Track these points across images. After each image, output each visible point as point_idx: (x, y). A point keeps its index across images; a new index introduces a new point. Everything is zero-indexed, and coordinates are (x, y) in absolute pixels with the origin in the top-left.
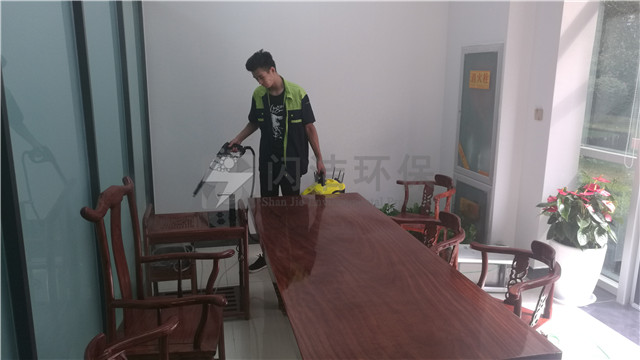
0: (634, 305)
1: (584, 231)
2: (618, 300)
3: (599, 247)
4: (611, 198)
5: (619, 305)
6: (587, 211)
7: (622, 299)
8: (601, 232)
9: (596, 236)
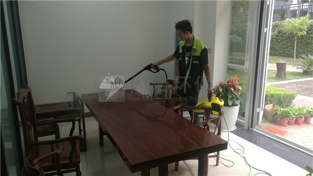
0: (251, 129)
1: (231, 99)
2: (245, 127)
3: (237, 105)
4: (240, 85)
5: (245, 129)
6: (231, 91)
7: (246, 127)
8: (237, 99)
9: (236, 101)
